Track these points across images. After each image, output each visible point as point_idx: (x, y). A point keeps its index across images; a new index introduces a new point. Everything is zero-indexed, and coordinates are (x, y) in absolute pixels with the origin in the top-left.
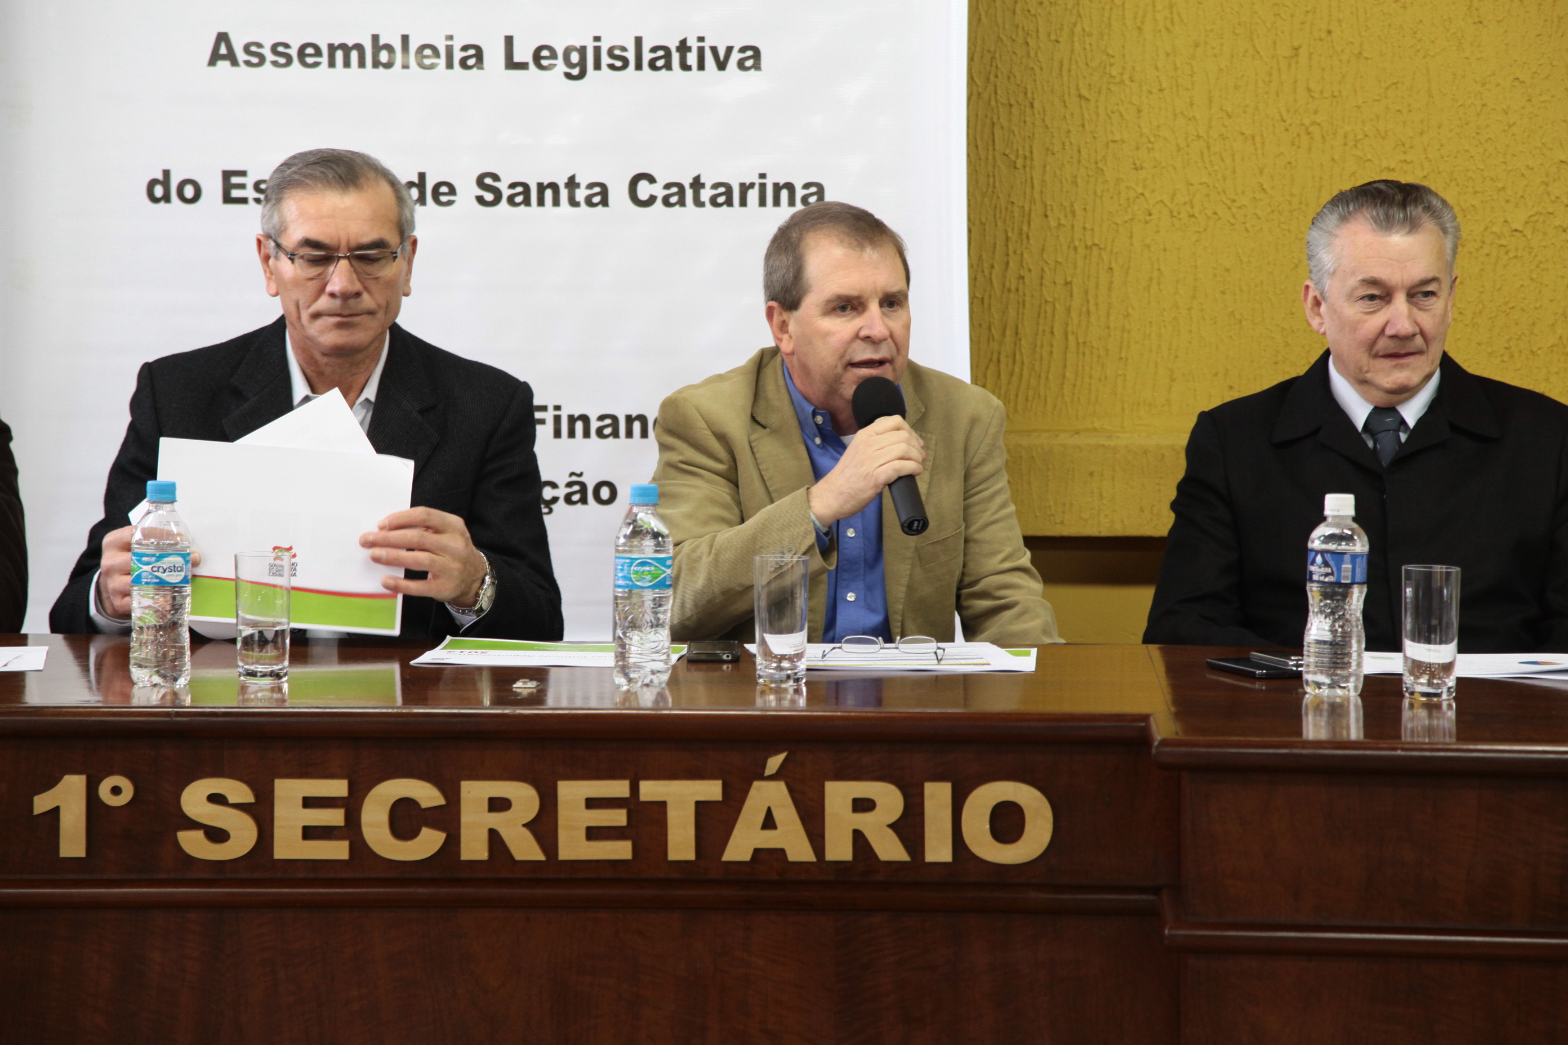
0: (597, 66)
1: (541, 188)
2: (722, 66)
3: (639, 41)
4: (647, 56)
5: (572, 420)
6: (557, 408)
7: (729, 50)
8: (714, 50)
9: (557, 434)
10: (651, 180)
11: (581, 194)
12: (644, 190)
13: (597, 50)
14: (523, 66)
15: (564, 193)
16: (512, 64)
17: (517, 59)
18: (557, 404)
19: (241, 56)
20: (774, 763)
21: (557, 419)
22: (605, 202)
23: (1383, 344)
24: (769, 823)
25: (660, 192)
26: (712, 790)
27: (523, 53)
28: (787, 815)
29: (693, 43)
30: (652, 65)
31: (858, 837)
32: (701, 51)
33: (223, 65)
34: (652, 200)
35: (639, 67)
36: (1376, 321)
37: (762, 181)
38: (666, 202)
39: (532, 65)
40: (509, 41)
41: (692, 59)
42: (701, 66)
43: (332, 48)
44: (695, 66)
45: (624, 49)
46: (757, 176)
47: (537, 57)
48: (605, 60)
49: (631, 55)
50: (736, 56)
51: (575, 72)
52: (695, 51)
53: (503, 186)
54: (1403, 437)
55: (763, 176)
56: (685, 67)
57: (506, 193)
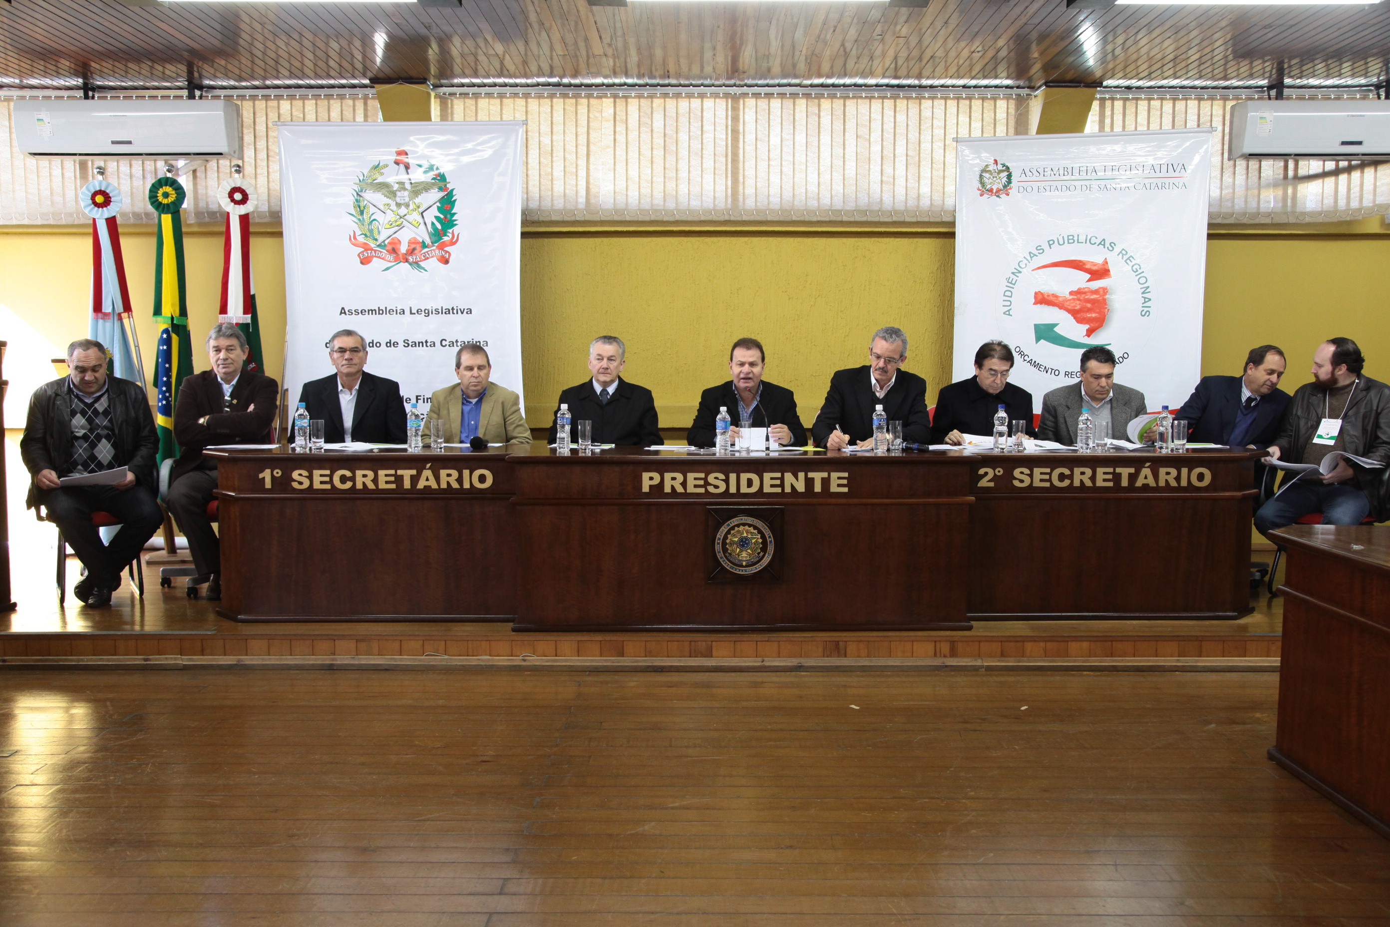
0: (432, 314)
1: (419, 343)
2: (462, 313)
3: (442, 308)
4: (444, 311)
5: (427, 399)
7: (464, 309)
8: (461, 309)
9: (424, 402)
10: (445, 340)
11: (428, 344)
12: (444, 343)
13: (432, 310)
14: (414, 314)
15: (424, 344)
16: (411, 313)
19: (347, 313)
20: (428, 465)
22: (434, 346)
23: (601, 370)
24: (427, 480)
25: (448, 344)
26: (414, 472)
27: (414, 311)
28: (431, 478)
29: (455, 308)
30: (445, 313)
31: (448, 483)
32: (457, 310)
33: (343, 315)
34: (446, 345)
35: (442, 314)
36: (600, 365)
38: (449, 346)
39: (416, 314)
40: (411, 308)
41: (455, 311)
42: (457, 314)
43: (369, 311)
45: (438, 309)
47: (418, 312)
48: (434, 312)
49: (440, 311)
50: (466, 311)
51: (427, 315)
53: (410, 342)
54: (609, 397)
56: (453, 314)
57: (410, 344)
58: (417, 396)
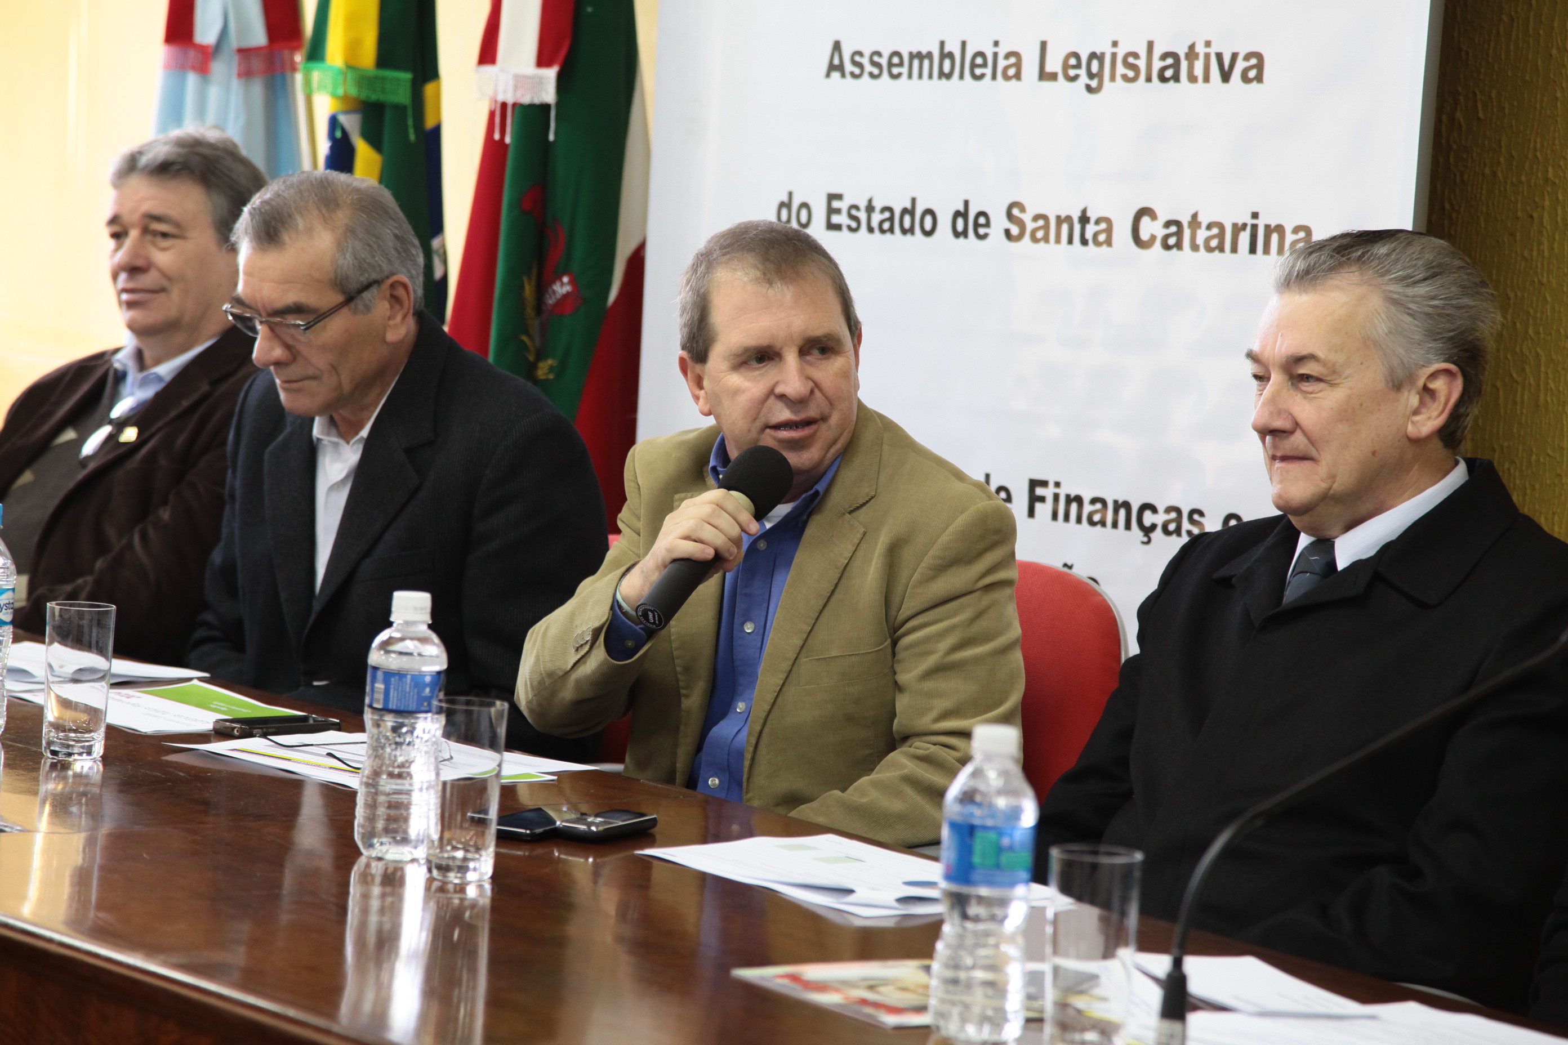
0: (1113, 78)
1: (1059, 221)
2: (1226, 77)
3: (1150, 45)
4: (1157, 65)
5: (1069, 500)
6: (1057, 484)
7: (1234, 56)
8: (1219, 56)
9: (1054, 515)
10: (1154, 216)
11: (1091, 230)
12: (1148, 228)
13: (1114, 56)
14: (1053, 77)
15: (1079, 229)
16: (1044, 75)
17: (1049, 68)
18: (1058, 480)
19: (849, 67)
21: (1056, 497)
22: (1109, 242)
25: (1160, 232)
27: (1054, 62)
29: (1200, 49)
30: (1161, 76)
32: (1207, 56)
33: (835, 75)
34: (1152, 240)
35: (1149, 79)
37: (1255, 222)
38: (1165, 244)
39: (1060, 76)
40: (1043, 47)
41: (1198, 67)
42: (1207, 79)
43: (912, 56)
44: (1200, 78)
45: (1136, 56)
46: (1249, 215)
47: (1066, 66)
48: (1121, 70)
49: (1142, 63)
50: (1240, 65)
51: (1094, 83)
52: (1202, 57)
53: (1027, 218)
55: (1255, 215)
56: (1192, 79)
57: (1030, 226)
58: (1034, 484)
